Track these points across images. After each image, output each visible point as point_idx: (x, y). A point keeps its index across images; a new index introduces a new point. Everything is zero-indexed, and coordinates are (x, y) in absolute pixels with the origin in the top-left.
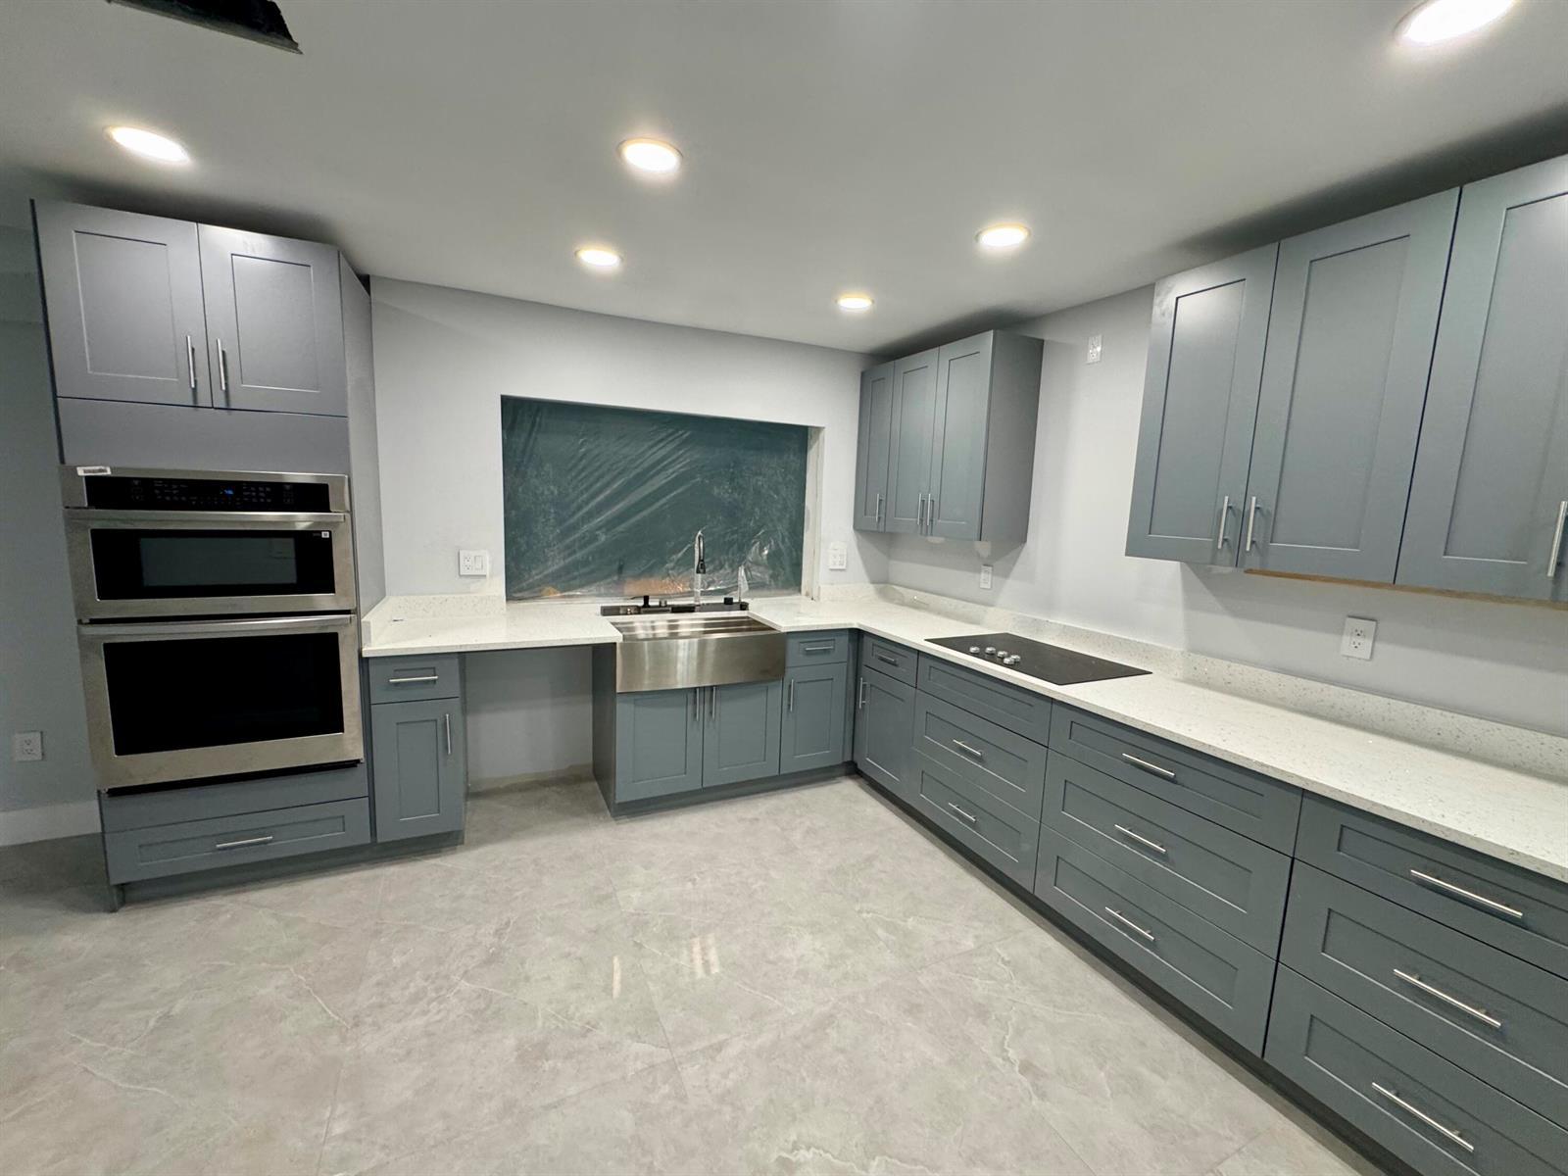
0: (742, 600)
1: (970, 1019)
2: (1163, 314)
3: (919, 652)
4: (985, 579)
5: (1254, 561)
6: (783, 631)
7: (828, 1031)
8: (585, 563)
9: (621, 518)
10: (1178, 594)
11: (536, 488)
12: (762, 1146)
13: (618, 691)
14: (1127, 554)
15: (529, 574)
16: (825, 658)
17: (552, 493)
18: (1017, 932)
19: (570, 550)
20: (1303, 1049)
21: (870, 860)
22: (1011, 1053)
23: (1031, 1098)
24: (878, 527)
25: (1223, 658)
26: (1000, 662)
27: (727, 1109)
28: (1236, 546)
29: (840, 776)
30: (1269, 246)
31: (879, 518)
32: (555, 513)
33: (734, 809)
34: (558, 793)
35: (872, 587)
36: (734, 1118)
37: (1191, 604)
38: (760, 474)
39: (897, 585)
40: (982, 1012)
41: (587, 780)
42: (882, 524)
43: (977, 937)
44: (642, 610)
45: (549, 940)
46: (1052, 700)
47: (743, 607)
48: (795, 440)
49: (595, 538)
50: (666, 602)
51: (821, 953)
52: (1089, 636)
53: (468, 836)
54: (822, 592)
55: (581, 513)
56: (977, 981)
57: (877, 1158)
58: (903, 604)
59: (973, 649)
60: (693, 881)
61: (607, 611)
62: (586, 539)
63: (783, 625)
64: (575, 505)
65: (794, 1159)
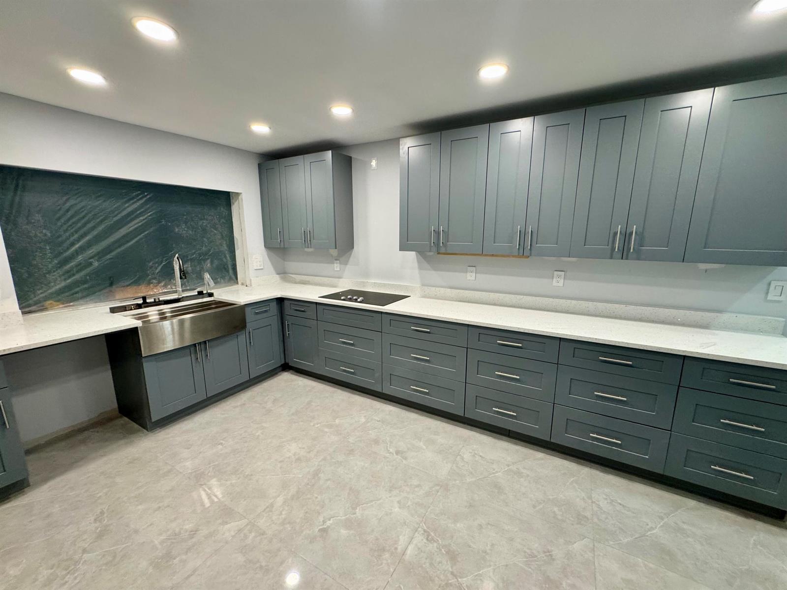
0: (209, 291)
1: (373, 446)
2: (404, 154)
3: (316, 303)
4: (337, 266)
5: (443, 250)
6: (242, 304)
7: (320, 475)
8: (84, 281)
9: (108, 250)
10: (416, 265)
11: (29, 232)
12: (310, 530)
13: (143, 356)
14: (400, 250)
15: (34, 293)
16: (265, 315)
17: (45, 235)
18: (379, 409)
19: (69, 273)
20: (475, 407)
21: (309, 403)
22: (391, 450)
23: (402, 462)
24: (280, 246)
25: (434, 287)
26: (356, 301)
27: (288, 526)
28: (437, 244)
29: (280, 372)
30: (438, 133)
31: (280, 241)
32: (50, 249)
33: (228, 403)
34: (98, 432)
35: (277, 276)
36: (292, 528)
37: (421, 268)
38: (204, 219)
39: (292, 274)
40: (376, 442)
41: (117, 418)
42: (282, 244)
43: (365, 416)
44: (143, 306)
45: (140, 507)
46: (382, 313)
47: (211, 295)
48: (223, 199)
49: (91, 264)
50: (159, 299)
51: (304, 448)
52: (384, 285)
53: (32, 480)
54: (252, 281)
55: (74, 249)
56: (370, 432)
57: (358, 508)
58: (296, 283)
59: (342, 298)
60: (221, 444)
61: (113, 310)
62: (82, 265)
63: (242, 301)
64: (68, 242)
65: (325, 527)
